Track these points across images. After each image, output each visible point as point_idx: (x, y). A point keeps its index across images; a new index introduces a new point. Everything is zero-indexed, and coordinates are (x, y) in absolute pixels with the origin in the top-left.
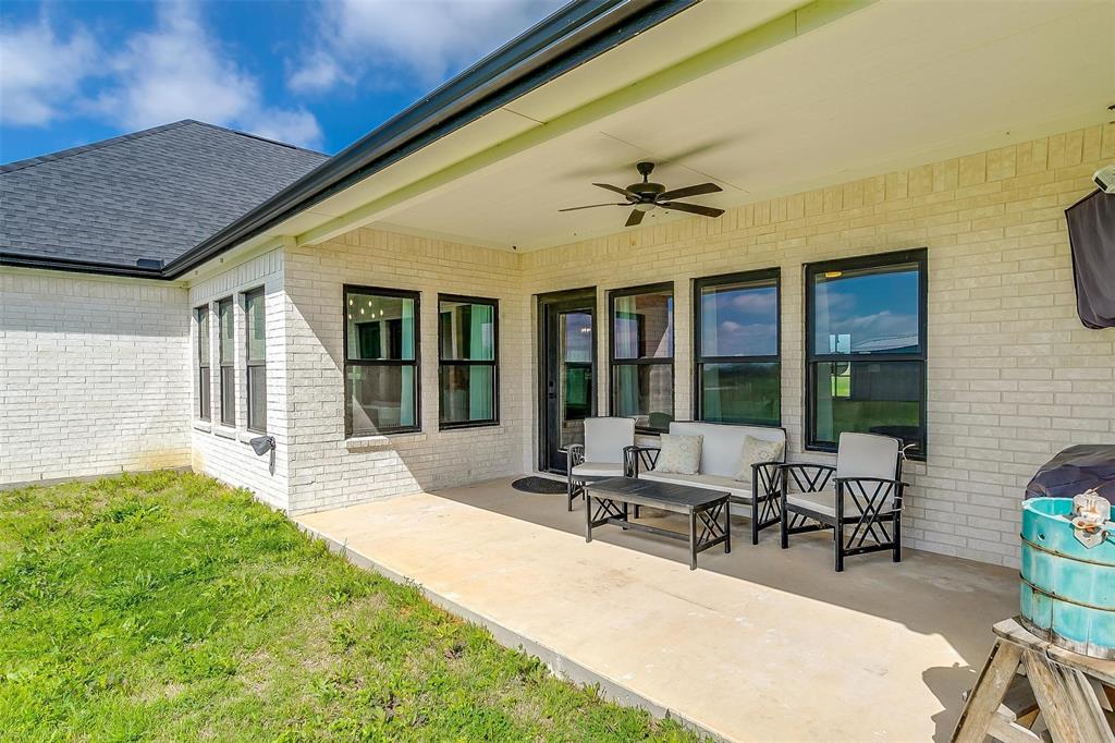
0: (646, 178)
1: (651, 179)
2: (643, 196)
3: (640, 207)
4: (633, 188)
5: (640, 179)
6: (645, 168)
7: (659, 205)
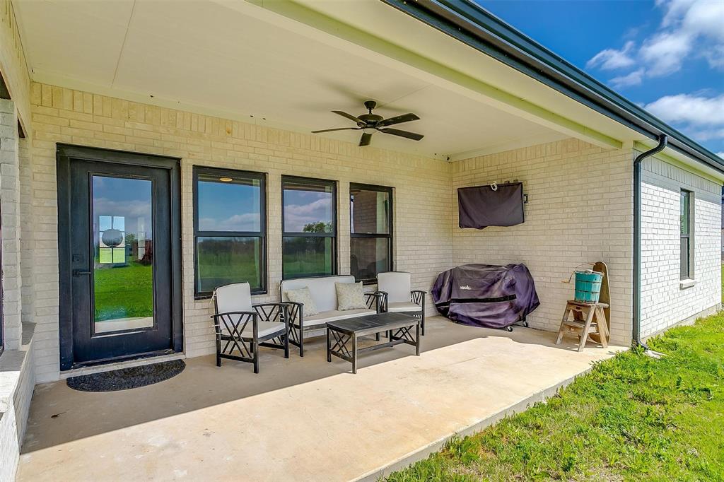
0: (370, 112)
1: (374, 112)
2: (368, 123)
3: (368, 131)
4: (362, 118)
5: (366, 112)
6: (370, 105)
7: (380, 130)
